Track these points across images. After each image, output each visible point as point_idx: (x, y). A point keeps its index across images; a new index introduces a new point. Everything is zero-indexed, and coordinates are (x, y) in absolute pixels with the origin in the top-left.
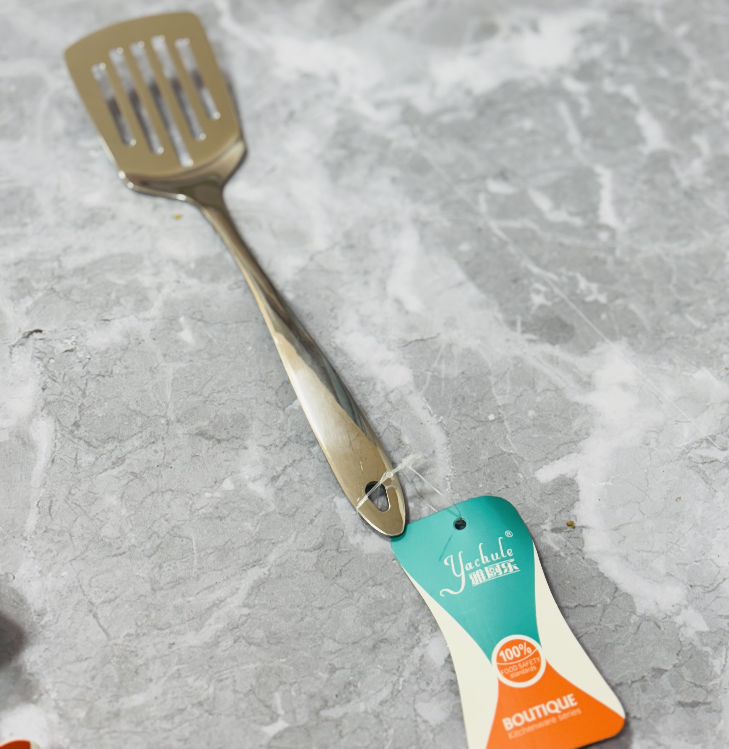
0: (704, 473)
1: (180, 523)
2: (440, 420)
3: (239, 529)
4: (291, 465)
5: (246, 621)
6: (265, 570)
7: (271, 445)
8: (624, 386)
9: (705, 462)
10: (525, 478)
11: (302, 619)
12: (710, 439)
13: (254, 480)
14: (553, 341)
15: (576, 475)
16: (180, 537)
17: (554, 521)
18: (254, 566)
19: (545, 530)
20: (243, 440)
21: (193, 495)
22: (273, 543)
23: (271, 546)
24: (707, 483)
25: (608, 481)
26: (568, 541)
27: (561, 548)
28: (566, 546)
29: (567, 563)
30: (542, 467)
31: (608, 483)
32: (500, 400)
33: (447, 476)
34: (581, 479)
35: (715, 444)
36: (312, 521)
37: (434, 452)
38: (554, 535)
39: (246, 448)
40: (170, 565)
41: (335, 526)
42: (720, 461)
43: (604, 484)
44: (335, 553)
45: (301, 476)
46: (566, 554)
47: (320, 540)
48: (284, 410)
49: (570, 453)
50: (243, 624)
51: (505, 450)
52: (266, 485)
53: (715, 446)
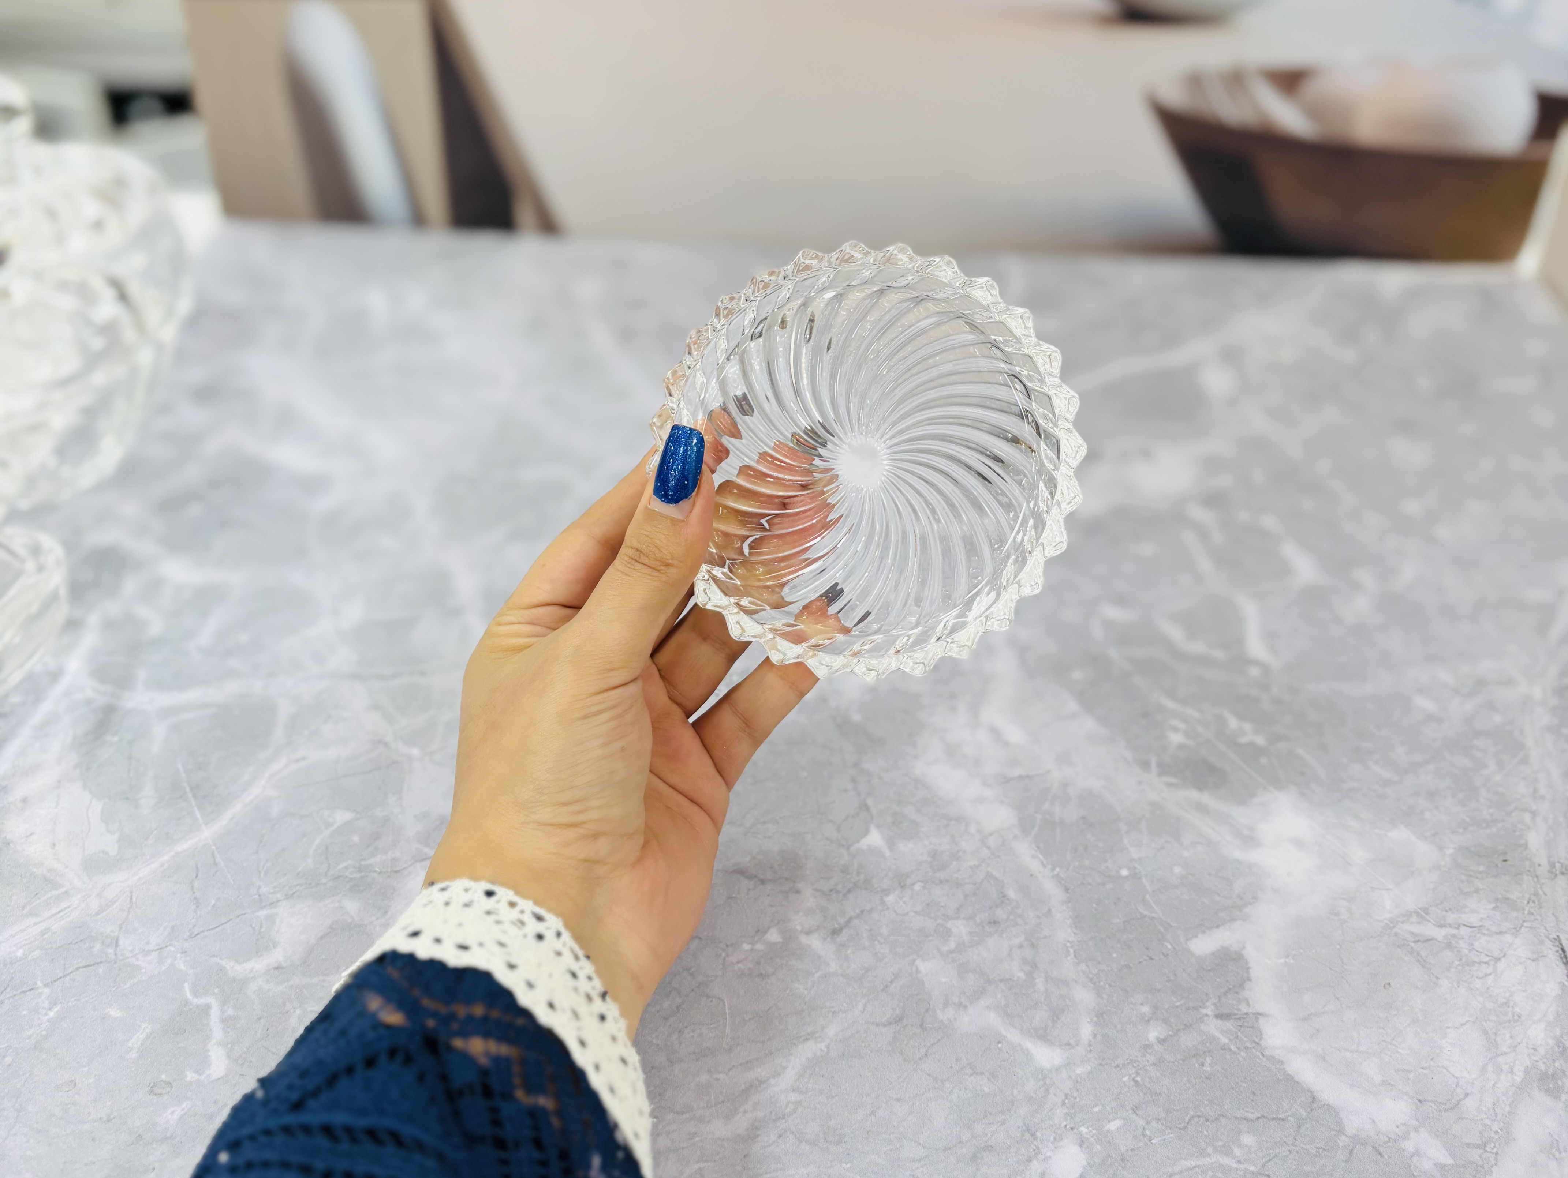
0: (1418, 954)
1: (710, 979)
2: (1056, 873)
3: (788, 991)
4: (858, 916)
5: (795, 1111)
6: (823, 1046)
7: (831, 890)
8: (1299, 843)
9: (1418, 941)
10: (1174, 948)
11: (872, 1113)
12: (1420, 911)
13: (808, 933)
14: (1200, 786)
15: (1244, 947)
16: (708, 997)
17: (1218, 1005)
18: (807, 1039)
19: (1207, 1015)
20: (794, 882)
21: (727, 946)
22: (834, 1013)
23: (830, 1016)
24: (1424, 967)
25: (1287, 957)
26: (1239, 1031)
27: (1230, 1040)
28: (1237, 1037)
29: (1241, 1059)
30: (1196, 936)
31: (1287, 960)
32: (1134, 853)
33: (1069, 941)
34: (1251, 954)
35: (1428, 918)
36: (886, 986)
37: (1050, 911)
38: (1219, 1022)
39: (798, 892)
40: (693, 1031)
41: (917, 995)
42: (1439, 940)
43: (1282, 961)
44: (919, 1031)
45: (871, 930)
46: (1239, 1048)
47: (897, 1012)
48: (848, 848)
49: (1233, 920)
50: (791, 1114)
51: (1145, 913)
52: (824, 939)
53: (1429, 921)
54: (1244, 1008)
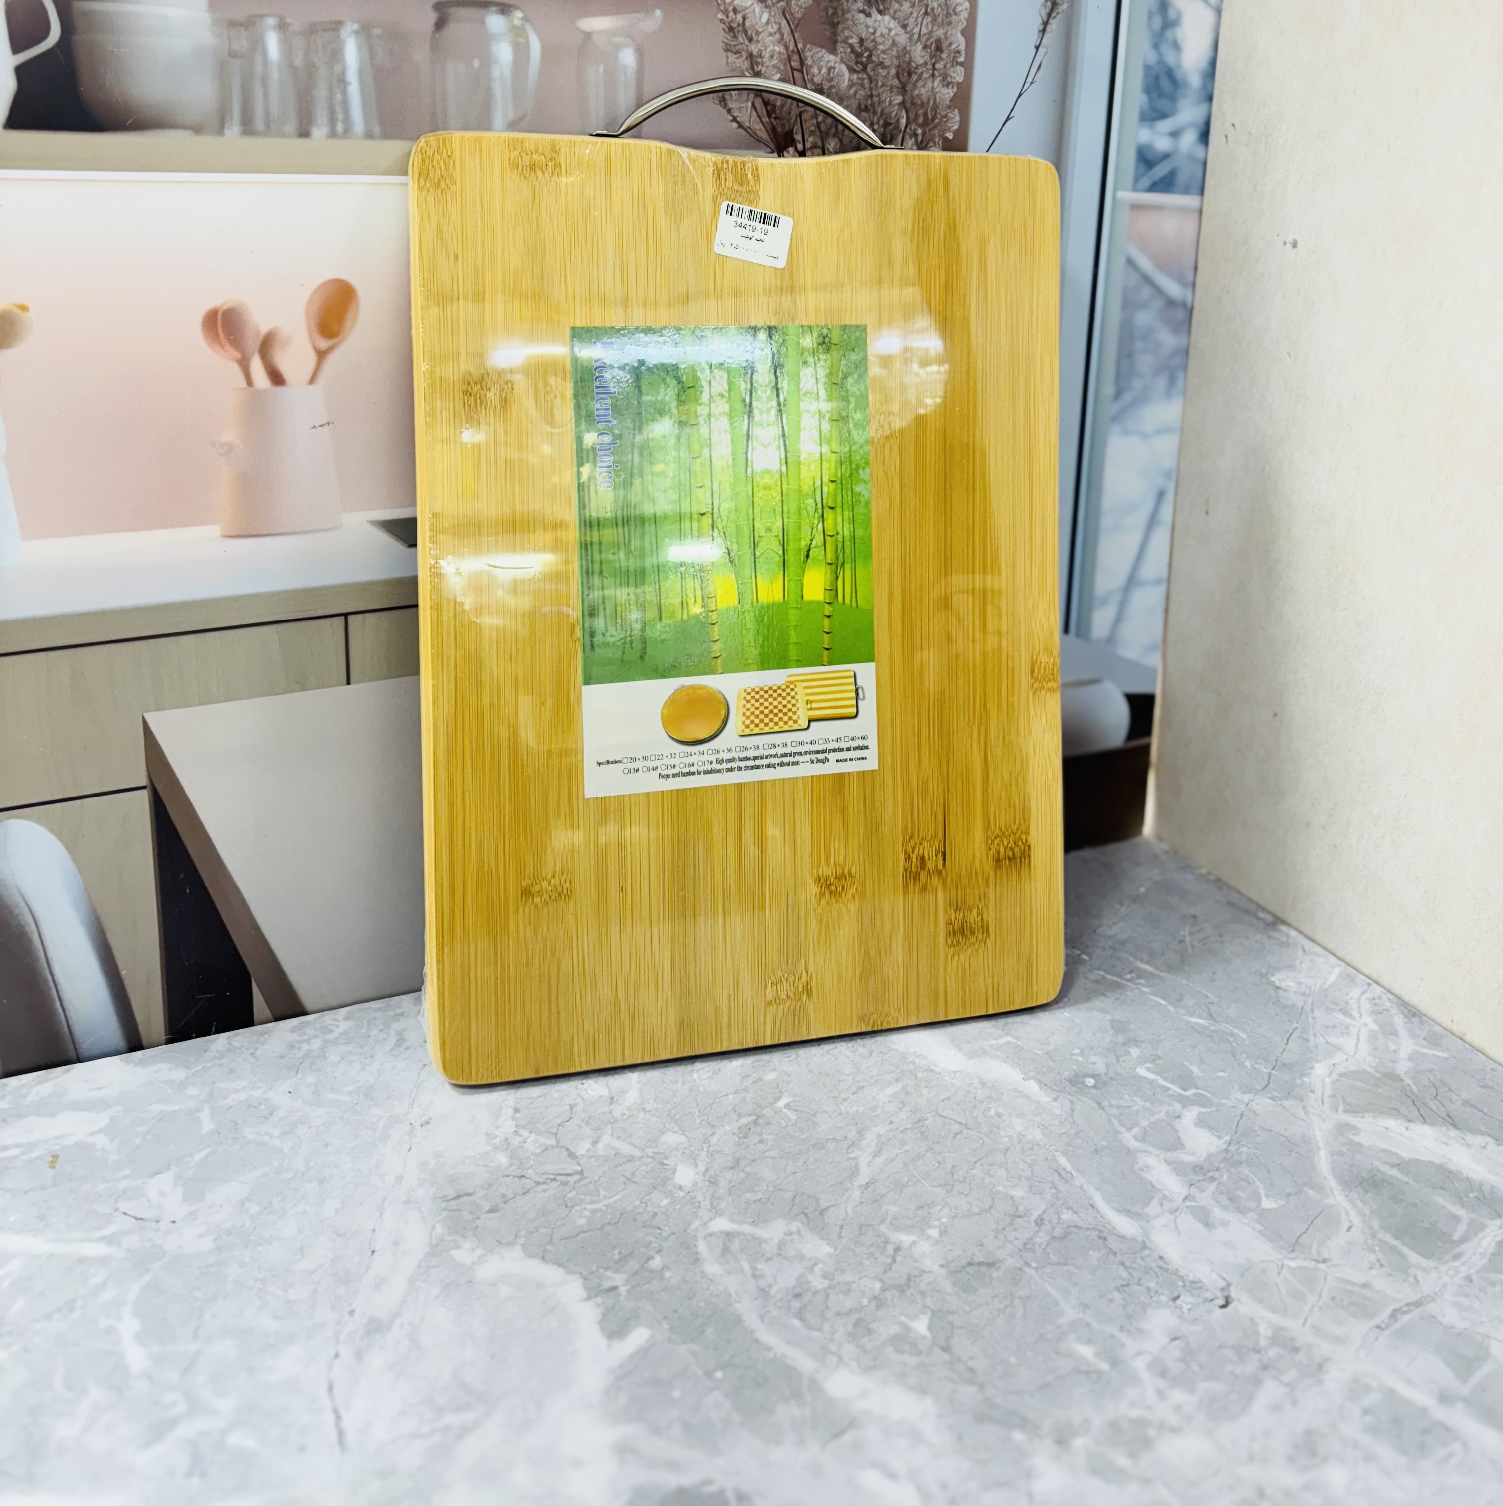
4: (891, 1265)
11: (805, 1163)
13: (914, 1243)
15: (608, 1345)
23: (863, 1200)
28: (600, 1278)
33: (739, 1304)
36: (842, 1227)
37: (763, 1320)
38: (615, 1284)
39: (942, 1266)
44: (806, 1211)
45: (876, 1259)
46: (597, 1271)
47: (825, 1217)
48: (933, 1311)
49: (621, 1366)
52: (901, 1242)
54: (599, 1300)
